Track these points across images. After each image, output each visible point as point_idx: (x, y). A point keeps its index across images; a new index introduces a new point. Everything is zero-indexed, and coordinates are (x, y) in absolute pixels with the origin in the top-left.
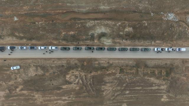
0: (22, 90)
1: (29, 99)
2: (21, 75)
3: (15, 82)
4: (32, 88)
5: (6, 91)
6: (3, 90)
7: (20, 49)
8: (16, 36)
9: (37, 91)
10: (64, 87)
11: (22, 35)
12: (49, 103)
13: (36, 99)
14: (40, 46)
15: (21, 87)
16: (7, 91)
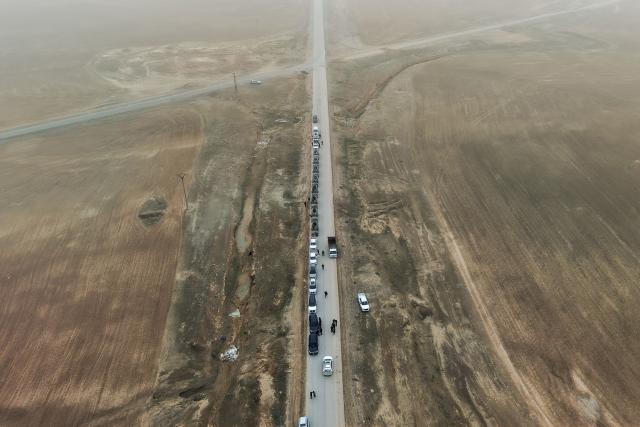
0: (418, 295)
1: (437, 282)
2: (381, 296)
3: (403, 308)
4: (410, 279)
5: (429, 324)
6: (428, 328)
7: (314, 290)
8: (283, 305)
9: (415, 271)
10: (397, 235)
11: (280, 294)
12: (436, 253)
13: (434, 272)
14: (308, 260)
15: (411, 298)
16: (428, 320)
